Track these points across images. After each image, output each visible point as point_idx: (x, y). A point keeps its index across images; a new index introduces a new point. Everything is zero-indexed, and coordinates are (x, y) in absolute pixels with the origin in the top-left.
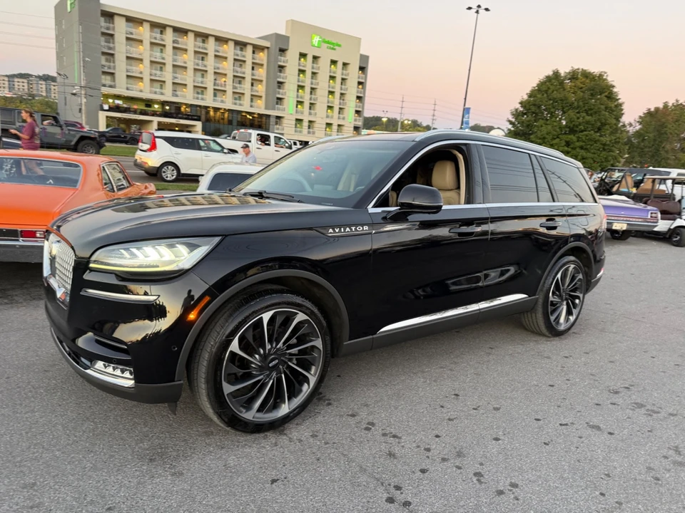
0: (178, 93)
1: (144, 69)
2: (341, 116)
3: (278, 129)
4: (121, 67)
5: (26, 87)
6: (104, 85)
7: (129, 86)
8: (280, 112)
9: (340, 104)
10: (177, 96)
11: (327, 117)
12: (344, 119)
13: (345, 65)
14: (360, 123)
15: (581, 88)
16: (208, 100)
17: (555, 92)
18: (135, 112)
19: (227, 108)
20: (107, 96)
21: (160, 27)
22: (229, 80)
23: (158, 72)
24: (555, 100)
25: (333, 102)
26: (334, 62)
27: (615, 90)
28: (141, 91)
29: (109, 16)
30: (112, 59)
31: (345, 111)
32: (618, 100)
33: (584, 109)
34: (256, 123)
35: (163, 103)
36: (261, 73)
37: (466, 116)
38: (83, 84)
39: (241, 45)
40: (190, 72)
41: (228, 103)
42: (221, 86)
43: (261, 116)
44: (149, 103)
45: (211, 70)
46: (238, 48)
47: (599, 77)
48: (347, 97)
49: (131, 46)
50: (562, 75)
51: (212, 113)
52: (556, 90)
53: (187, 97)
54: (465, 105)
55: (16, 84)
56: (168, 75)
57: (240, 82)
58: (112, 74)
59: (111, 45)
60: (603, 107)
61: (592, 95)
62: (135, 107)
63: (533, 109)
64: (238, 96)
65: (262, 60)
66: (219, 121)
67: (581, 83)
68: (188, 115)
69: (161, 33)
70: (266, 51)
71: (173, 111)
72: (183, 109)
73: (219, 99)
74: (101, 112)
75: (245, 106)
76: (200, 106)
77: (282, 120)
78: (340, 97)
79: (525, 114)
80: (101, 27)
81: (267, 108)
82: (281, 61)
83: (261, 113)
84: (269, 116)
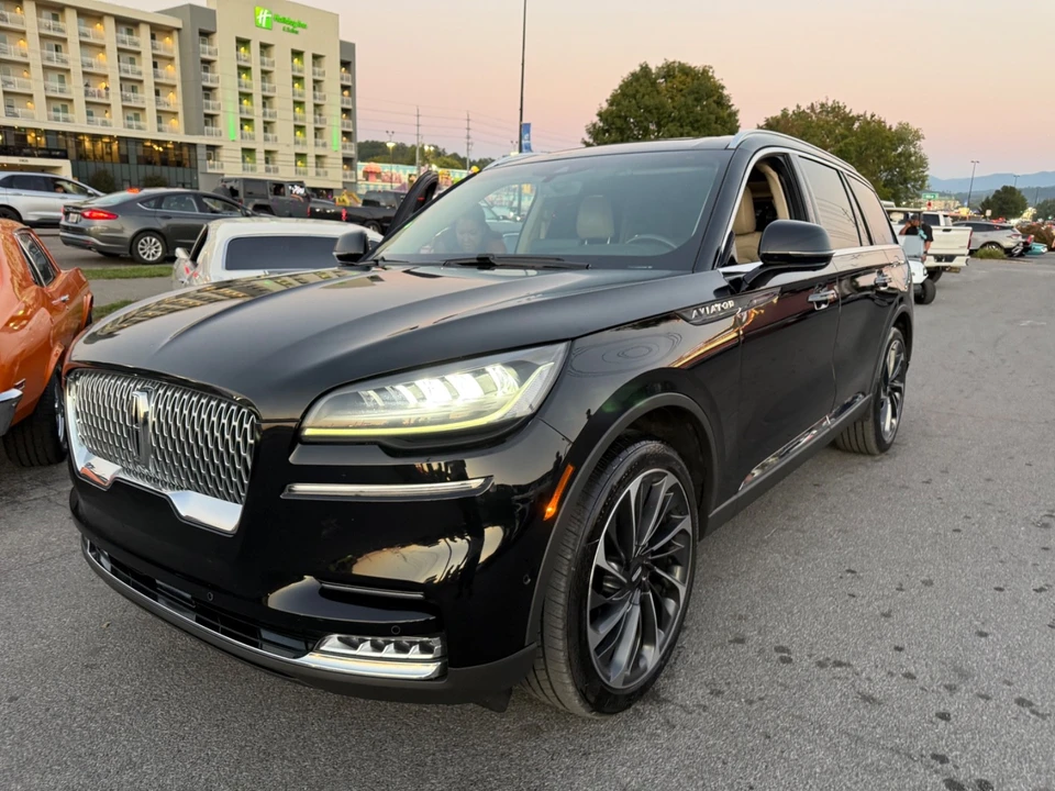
0: (17, 110)
2: (320, 141)
3: (213, 167)
8: (214, 137)
9: (316, 121)
10: (16, 115)
11: (297, 143)
12: (324, 145)
13: (316, 58)
14: (352, 152)
15: (681, 90)
16: (78, 122)
17: (647, 97)
19: (115, 134)
22: (114, 85)
24: (648, 110)
25: (303, 119)
26: (297, 54)
27: (725, 92)
31: (326, 133)
32: (730, 106)
33: (688, 121)
34: (172, 158)
36: (172, 73)
37: (526, 136)
39: (128, 24)
40: (36, 71)
41: (115, 125)
42: (100, 95)
43: (179, 146)
45: (76, 69)
46: (123, 29)
47: (702, 74)
48: (326, 110)
50: (654, 71)
51: (87, 144)
52: (649, 94)
53: (36, 117)
54: (521, 120)
57: (134, 89)
60: (713, 117)
61: (696, 99)
63: (619, 123)
64: (134, 113)
65: (171, 51)
66: (102, 158)
67: (680, 82)
68: (43, 149)
70: (175, 34)
71: (11, 143)
72: (30, 139)
73: (97, 118)
75: (148, 130)
76: (63, 133)
77: (217, 151)
78: (315, 111)
79: (607, 131)
81: (187, 132)
82: (204, 53)
83: (179, 140)
84: (194, 145)
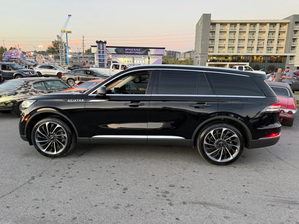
0: (240, 51)
1: (226, 43)
3: (291, 62)
4: (217, 43)
5: (189, 56)
6: (210, 52)
7: (219, 51)
8: (293, 53)
10: (239, 52)
16: (254, 53)
18: (220, 61)
19: (263, 55)
20: (210, 56)
21: (234, 24)
22: (266, 42)
23: (232, 43)
28: (224, 52)
29: (214, 24)
30: (213, 41)
34: (279, 60)
35: (233, 56)
36: (284, 36)
38: (200, 53)
39: (273, 24)
40: (246, 41)
41: (264, 52)
42: (261, 45)
43: (281, 56)
44: (226, 57)
45: (256, 39)
46: (272, 26)
49: (222, 34)
51: (255, 58)
53: (244, 52)
55: (186, 55)
56: (236, 44)
57: (271, 42)
58: (213, 47)
59: (214, 36)
62: (220, 59)
64: (270, 49)
65: (285, 30)
66: (258, 62)
68: (243, 60)
69: (235, 27)
70: (287, 25)
71: (237, 59)
72: (241, 58)
73: (259, 51)
74: (207, 63)
75: (273, 53)
76: (250, 56)
77: (294, 57)
80: (210, 29)
81: (285, 53)
82: (296, 28)
83: (282, 55)
84: (286, 56)
